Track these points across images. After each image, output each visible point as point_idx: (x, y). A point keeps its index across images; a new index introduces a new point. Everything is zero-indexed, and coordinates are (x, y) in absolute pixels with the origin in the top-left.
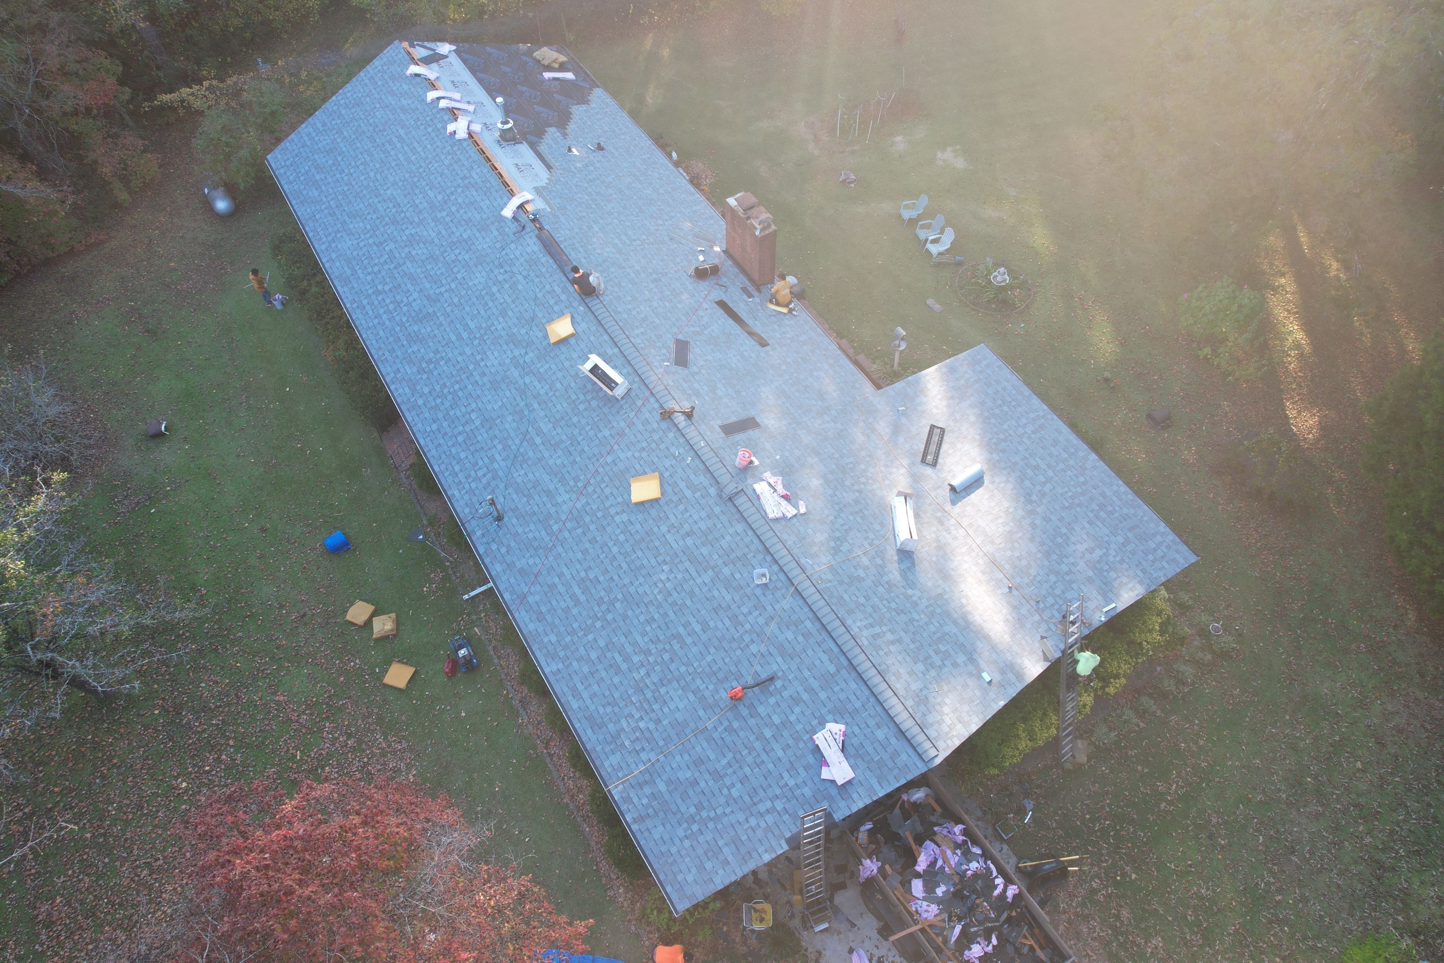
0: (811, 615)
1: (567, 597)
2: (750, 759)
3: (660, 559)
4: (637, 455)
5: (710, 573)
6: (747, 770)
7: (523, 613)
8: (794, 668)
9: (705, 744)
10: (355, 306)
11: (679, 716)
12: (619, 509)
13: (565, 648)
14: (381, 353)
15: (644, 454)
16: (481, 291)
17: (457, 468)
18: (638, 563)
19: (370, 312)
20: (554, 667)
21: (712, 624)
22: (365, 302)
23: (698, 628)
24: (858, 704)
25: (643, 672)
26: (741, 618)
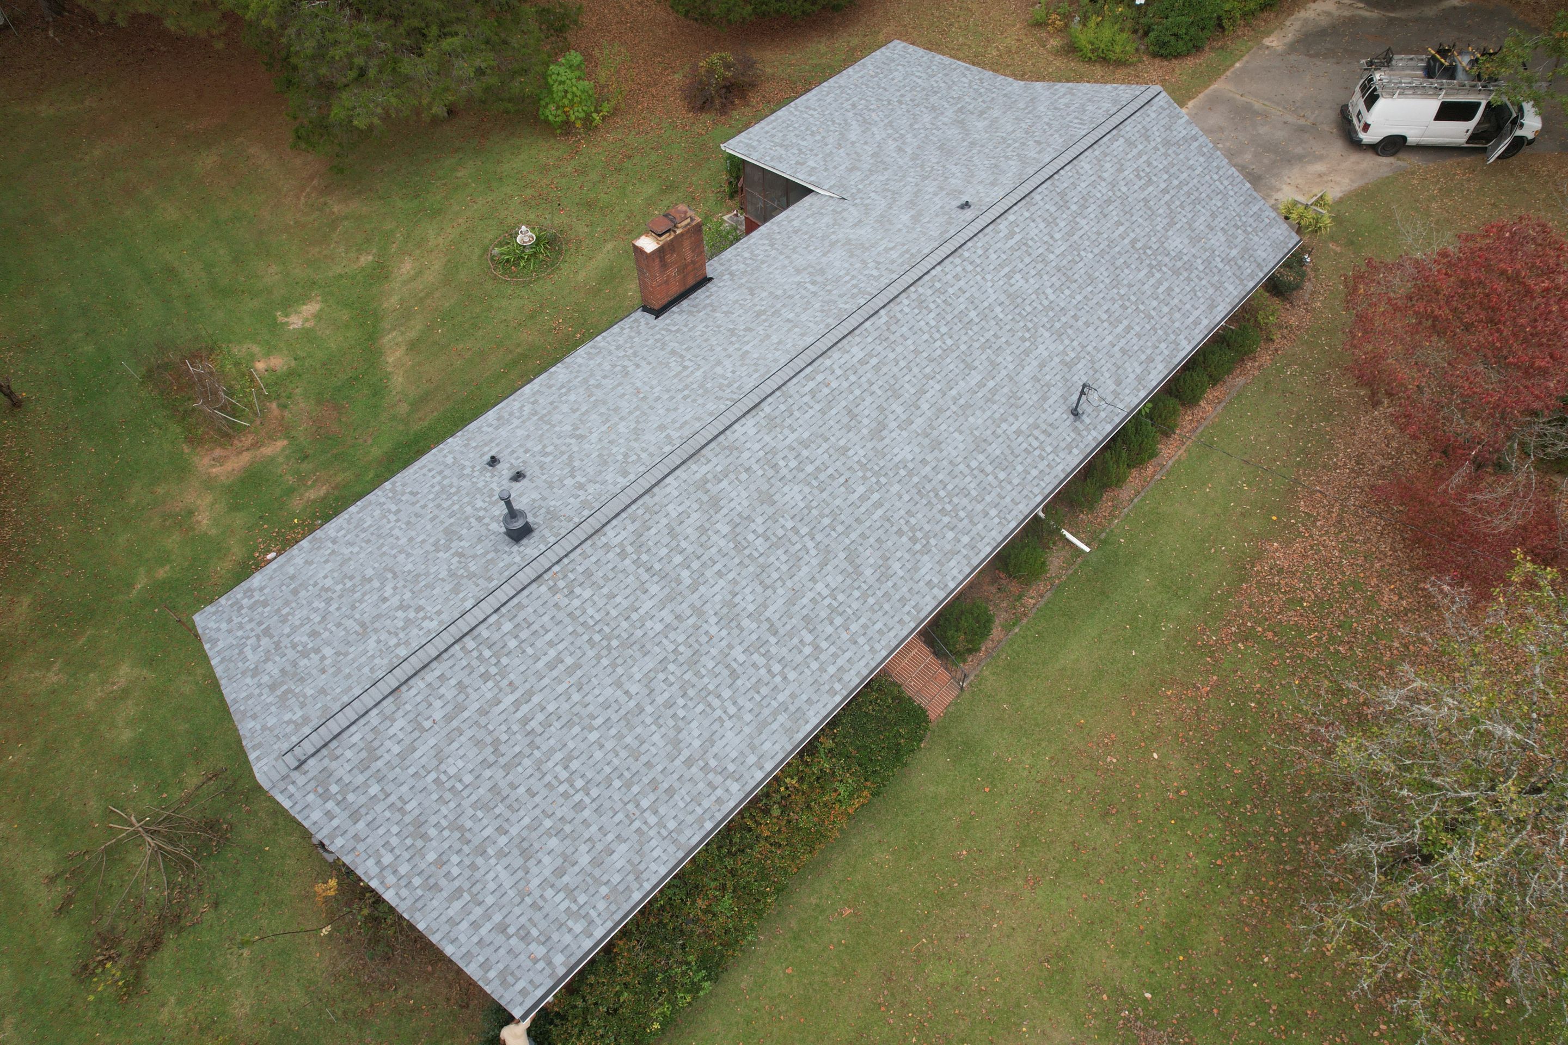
0: (1090, 150)
1: (1129, 336)
2: (1196, 194)
3: (1077, 259)
4: (989, 284)
5: (1078, 219)
6: (1204, 195)
7: (1151, 377)
8: (1128, 164)
9: (1197, 224)
10: (838, 686)
11: (1186, 241)
12: (1042, 297)
13: (1166, 333)
14: (906, 618)
15: (988, 277)
16: (813, 487)
17: (1034, 472)
18: (1085, 277)
19: (848, 655)
20: (1184, 343)
21: (1116, 219)
22: (832, 670)
23: (1122, 229)
24: (1140, 126)
25: (1164, 269)
26: (1105, 198)
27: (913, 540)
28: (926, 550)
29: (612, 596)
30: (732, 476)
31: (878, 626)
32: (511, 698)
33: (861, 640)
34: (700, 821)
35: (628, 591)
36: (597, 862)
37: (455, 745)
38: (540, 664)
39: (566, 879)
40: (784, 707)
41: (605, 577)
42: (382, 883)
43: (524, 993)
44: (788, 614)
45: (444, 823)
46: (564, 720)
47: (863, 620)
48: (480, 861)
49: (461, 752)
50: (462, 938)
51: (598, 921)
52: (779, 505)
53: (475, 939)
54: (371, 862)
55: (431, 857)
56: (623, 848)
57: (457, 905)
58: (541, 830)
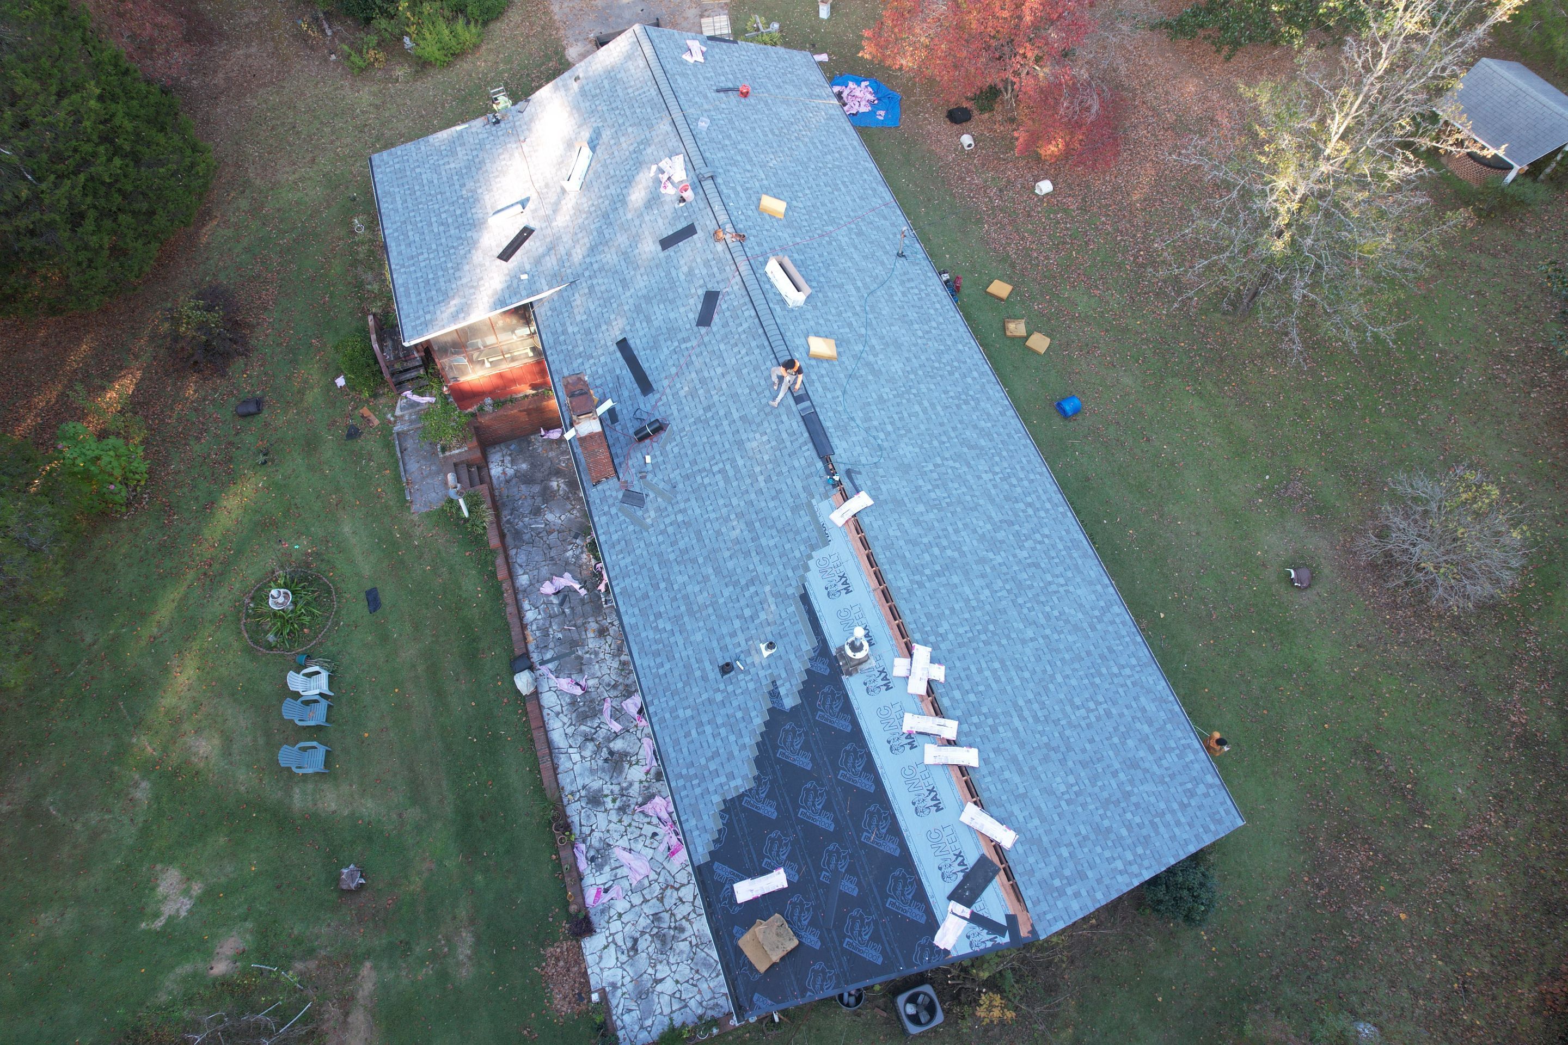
1: (850, 188)
3: (774, 170)
5: (739, 147)
7: (886, 199)
8: (701, 88)
13: (856, 168)
18: (792, 177)
20: (867, 165)
21: (748, 128)
23: (758, 131)
26: (726, 121)
27: (966, 402)
28: (978, 401)
29: (953, 610)
30: (878, 479)
31: (1024, 460)
32: (1016, 720)
33: (1032, 476)
34: (1135, 643)
35: (952, 596)
36: (1150, 723)
37: (1043, 776)
38: (994, 685)
39: (1157, 747)
40: (1067, 548)
41: (937, 606)
42: (1136, 876)
43: (1227, 812)
44: (1001, 508)
45: (1101, 811)
46: (1043, 693)
47: (1018, 467)
48: (1134, 799)
49: (1050, 775)
50: (1185, 836)
51: (1189, 741)
52: (913, 464)
53: (1187, 828)
54: (1120, 878)
55: (1124, 832)
56: (1143, 699)
57: (1162, 829)
58: (1119, 746)
